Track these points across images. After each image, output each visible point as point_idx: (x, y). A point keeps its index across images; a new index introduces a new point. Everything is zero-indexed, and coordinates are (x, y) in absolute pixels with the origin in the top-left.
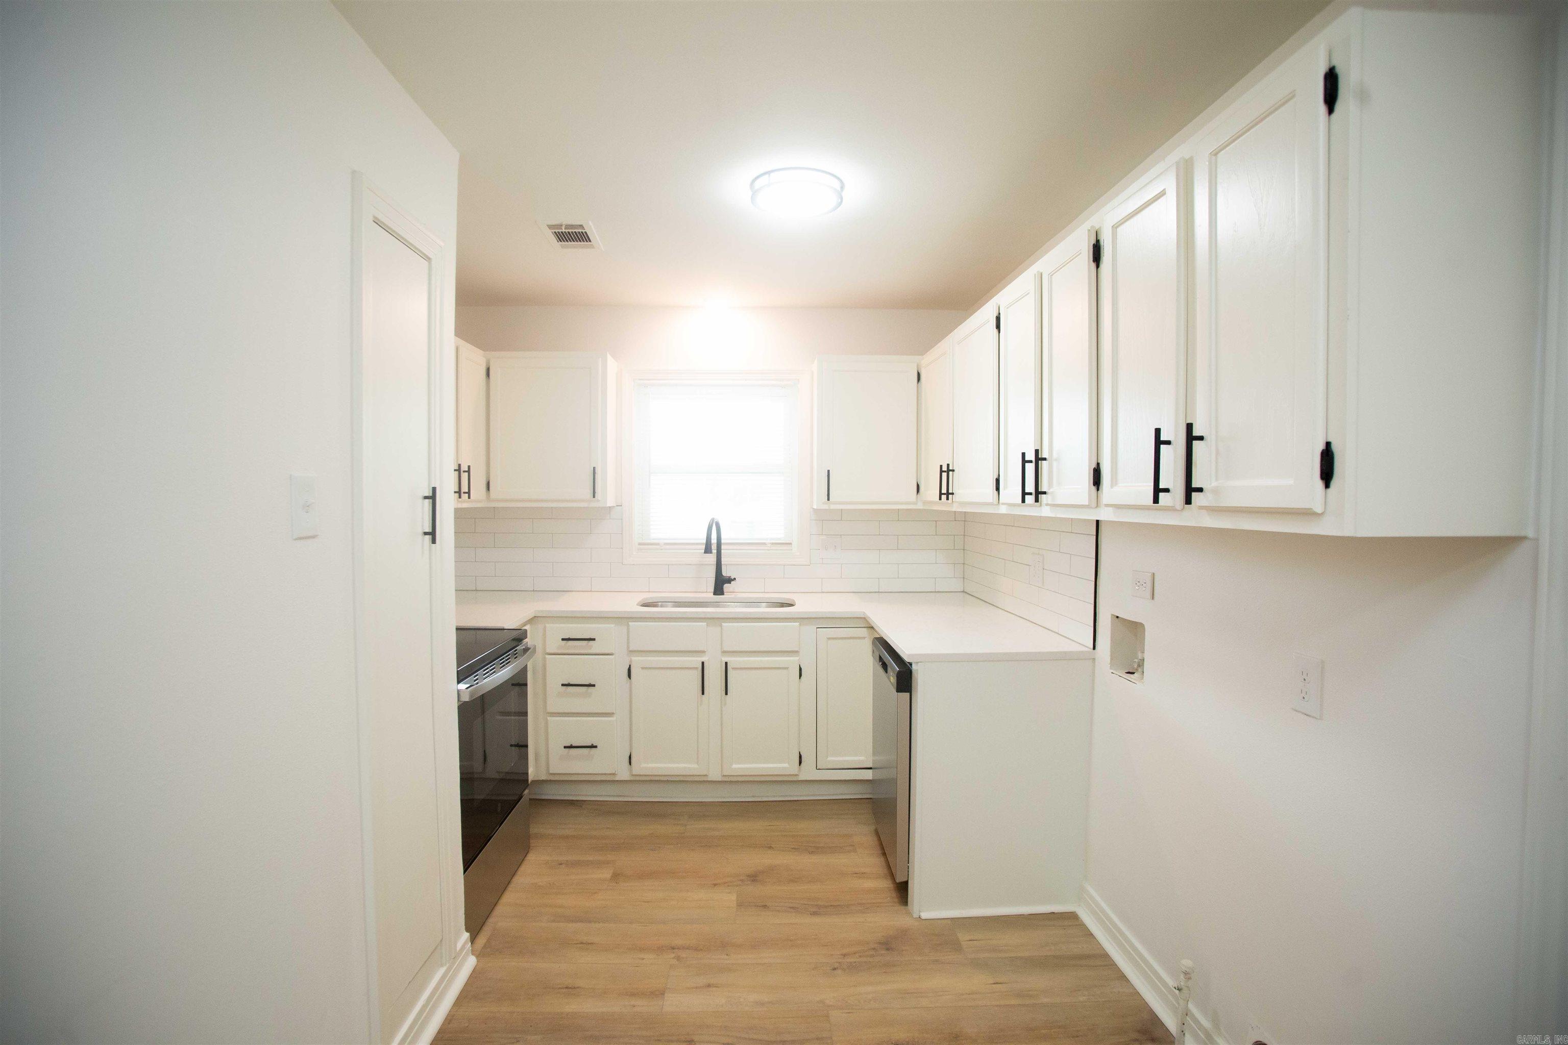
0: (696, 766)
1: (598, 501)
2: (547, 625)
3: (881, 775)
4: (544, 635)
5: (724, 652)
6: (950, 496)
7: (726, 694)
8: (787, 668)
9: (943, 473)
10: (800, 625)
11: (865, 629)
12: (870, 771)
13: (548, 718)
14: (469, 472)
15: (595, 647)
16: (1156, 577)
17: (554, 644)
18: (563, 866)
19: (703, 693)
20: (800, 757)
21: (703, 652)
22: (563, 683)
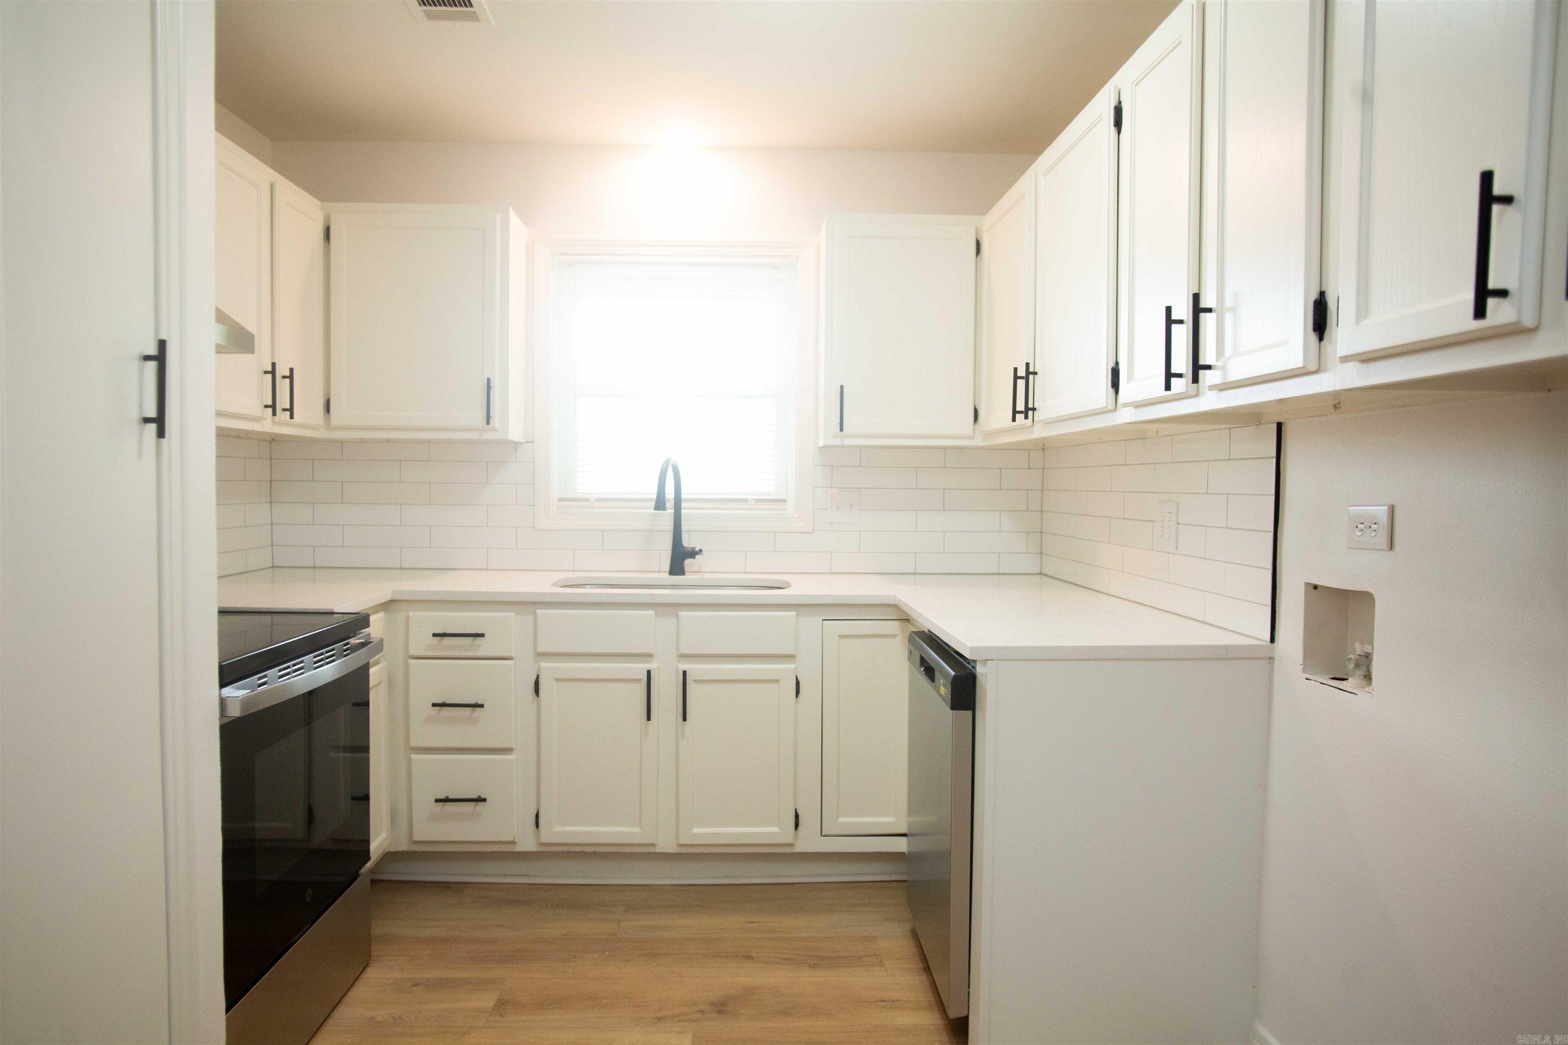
0: (636, 830)
1: (495, 430)
2: (412, 614)
3: (921, 845)
4: (407, 626)
5: (683, 657)
6: (1030, 413)
7: (685, 719)
8: (777, 681)
9: (1019, 381)
10: (797, 615)
11: (896, 623)
12: (904, 839)
13: (412, 756)
14: (291, 377)
15: (484, 647)
16: (1397, 511)
17: (421, 642)
18: (420, 987)
19: (649, 718)
20: (797, 817)
21: (649, 656)
22: (435, 702)
